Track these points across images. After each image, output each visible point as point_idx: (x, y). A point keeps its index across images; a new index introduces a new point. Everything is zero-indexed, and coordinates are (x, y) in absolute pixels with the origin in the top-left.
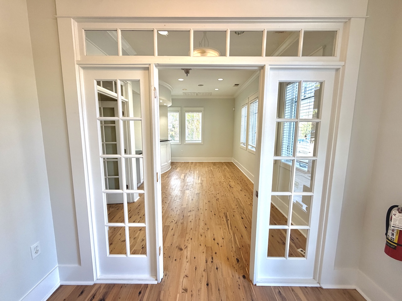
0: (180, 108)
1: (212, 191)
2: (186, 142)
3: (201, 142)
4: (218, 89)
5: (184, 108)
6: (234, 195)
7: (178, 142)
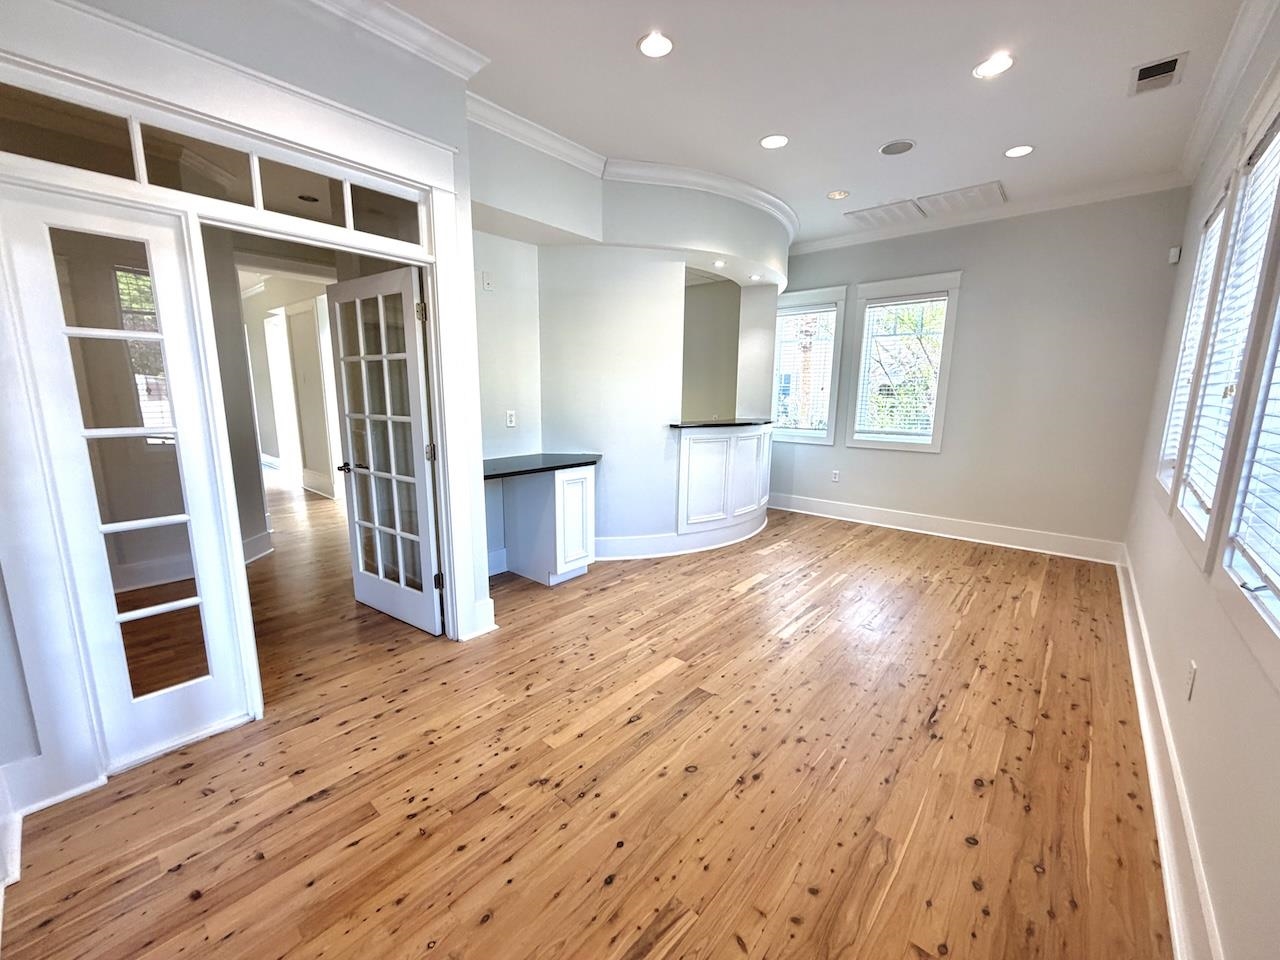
0: (844, 288)
1: (784, 708)
2: (857, 436)
3: (928, 440)
4: (1027, 150)
5: (861, 286)
6: (889, 794)
7: (824, 434)
